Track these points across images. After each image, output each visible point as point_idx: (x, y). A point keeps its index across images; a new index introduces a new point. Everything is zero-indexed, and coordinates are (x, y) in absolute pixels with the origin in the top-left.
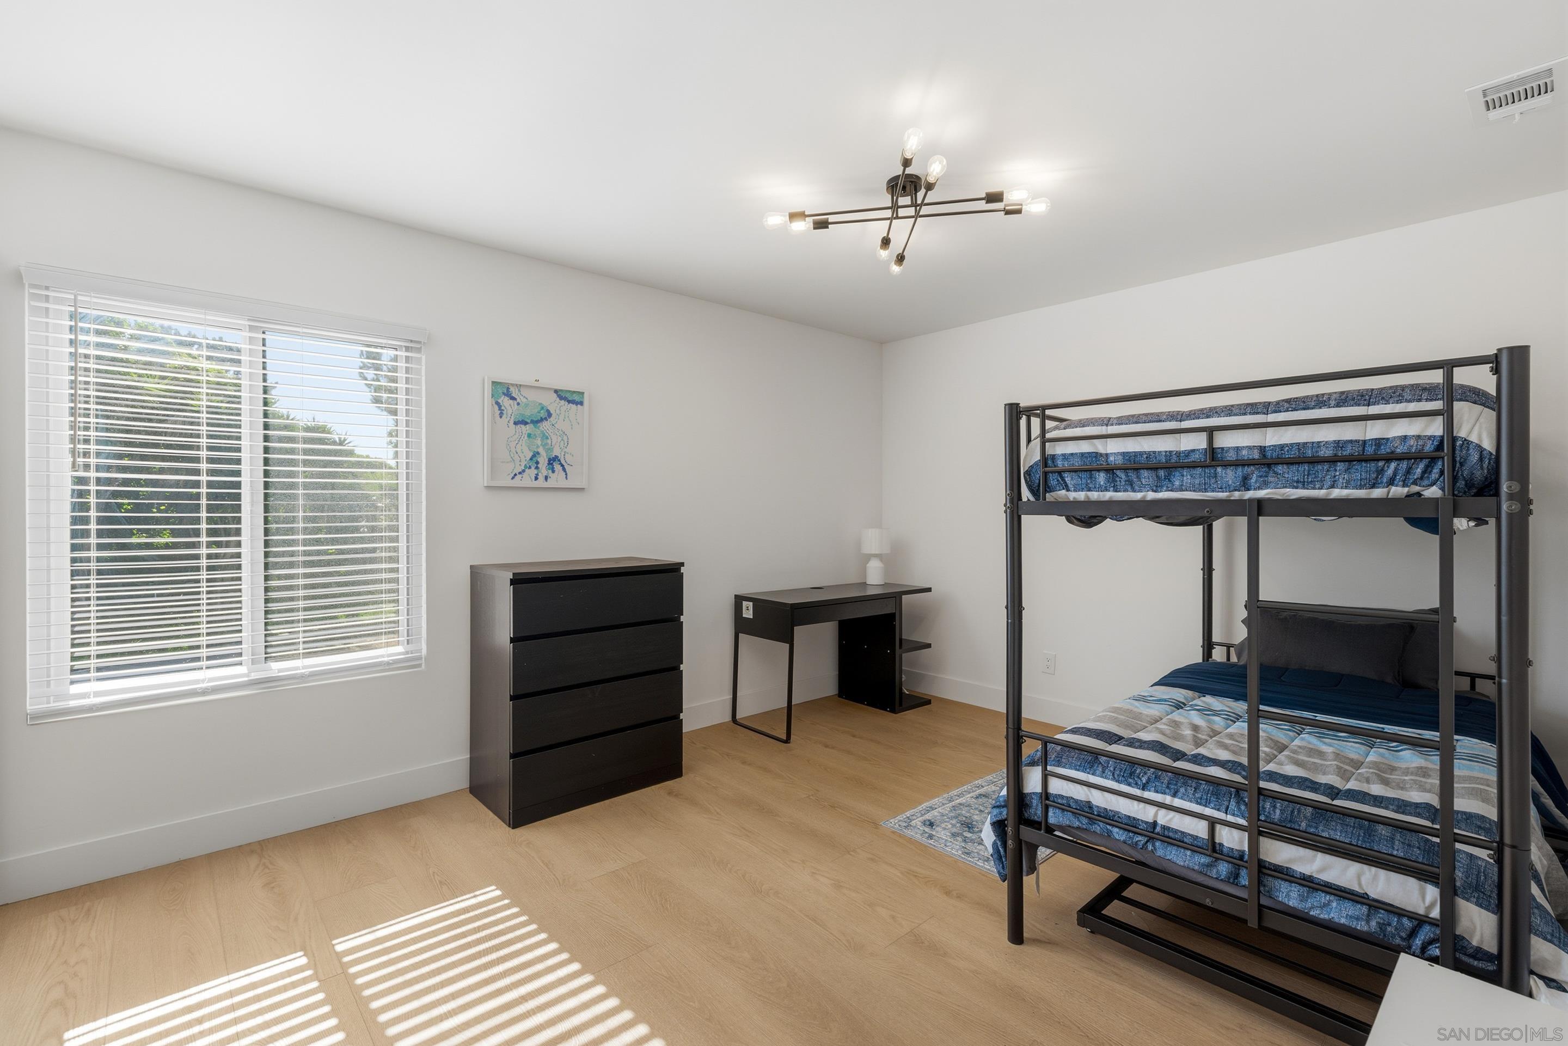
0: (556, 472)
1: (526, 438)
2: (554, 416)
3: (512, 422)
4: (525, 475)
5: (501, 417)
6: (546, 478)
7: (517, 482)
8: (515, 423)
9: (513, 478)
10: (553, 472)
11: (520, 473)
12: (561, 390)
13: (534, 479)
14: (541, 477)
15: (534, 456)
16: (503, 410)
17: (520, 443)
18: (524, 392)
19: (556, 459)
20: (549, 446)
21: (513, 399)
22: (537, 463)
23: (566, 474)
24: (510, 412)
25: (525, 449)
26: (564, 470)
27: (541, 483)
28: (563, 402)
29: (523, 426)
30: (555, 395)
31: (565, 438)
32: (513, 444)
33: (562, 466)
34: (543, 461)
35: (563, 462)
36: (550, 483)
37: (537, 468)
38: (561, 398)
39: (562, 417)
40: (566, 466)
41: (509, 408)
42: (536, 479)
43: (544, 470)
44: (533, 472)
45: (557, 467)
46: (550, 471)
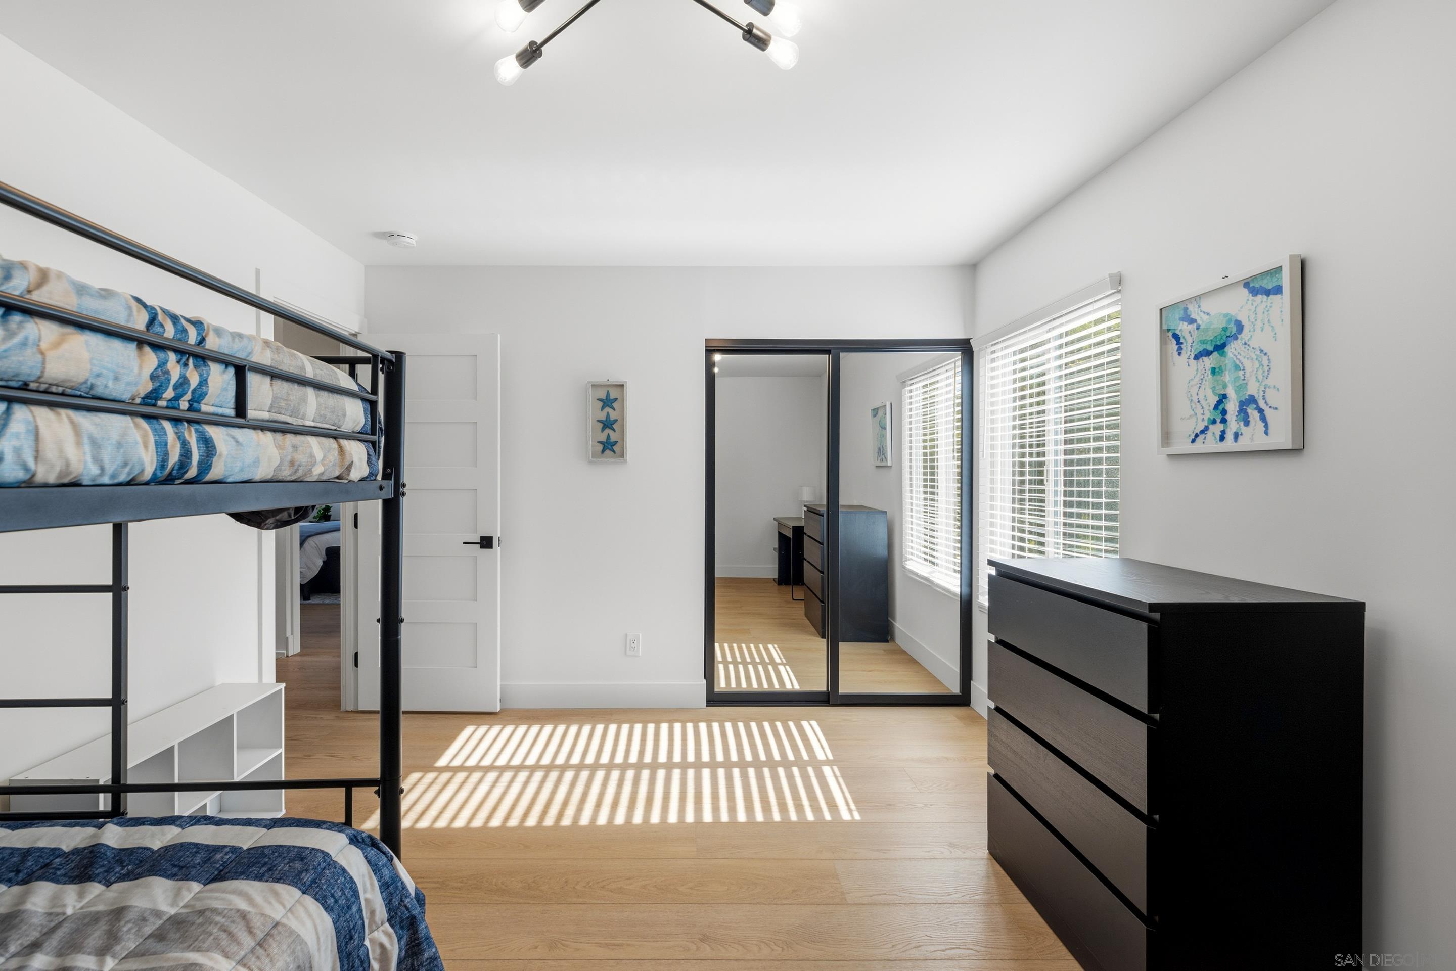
0: (1252, 423)
1: (1210, 376)
2: (1246, 330)
3: (1193, 356)
4: (1209, 434)
5: (1180, 354)
6: (1236, 436)
7: (1199, 447)
8: (1197, 357)
9: (1193, 441)
10: (1247, 423)
11: (1202, 432)
12: (1255, 277)
13: (1218, 438)
14: (1229, 436)
15: (1220, 402)
16: (1182, 343)
17: (1203, 387)
18: (1206, 305)
19: (1252, 400)
20: (1241, 382)
21: (1193, 321)
22: (1224, 412)
23: (1266, 426)
24: (1190, 340)
25: (1209, 393)
26: (1263, 419)
27: (1229, 445)
28: (1259, 297)
29: (1205, 359)
30: (1246, 291)
31: (1265, 362)
32: (1194, 390)
33: (1261, 411)
34: (1232, 407)
35: (1262, 404)
36: (1244, 444)
37: (1224, 421)
38: (1255, 292)
39: (1259, 325)
40: (1268, 413)
41: (1187, 336)
42: (1222, 438)
43: (1233, 424)
44: (1218, 428)
45: (1254, 415)
46: (1242, 423)
